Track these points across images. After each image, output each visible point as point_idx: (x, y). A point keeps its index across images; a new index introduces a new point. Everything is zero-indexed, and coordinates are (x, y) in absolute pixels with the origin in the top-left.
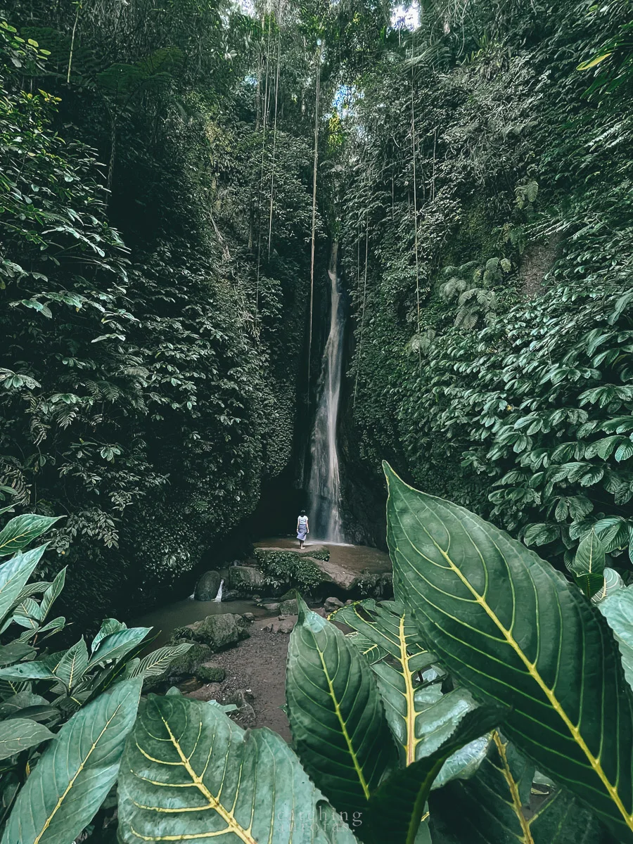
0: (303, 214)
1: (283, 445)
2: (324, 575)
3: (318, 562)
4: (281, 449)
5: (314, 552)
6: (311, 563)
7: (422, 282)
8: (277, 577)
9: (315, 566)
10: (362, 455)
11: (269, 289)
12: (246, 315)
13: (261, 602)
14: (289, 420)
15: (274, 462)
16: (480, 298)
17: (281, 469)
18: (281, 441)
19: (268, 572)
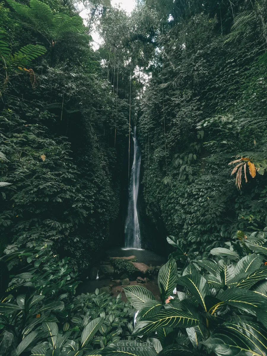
0: (125, 127)
1: (116, 209)
2: (136, 268)
3: (133, 263)
4: (115, 211)
5: (132, 259)
6: (131, 264)
7: (168, 158)
8: (119, 270)
9: (133, 265)
10: (147, 213)
11: (112, 152)
12: (104, 163)
13: (113, 280)
14: (118, 199)
15: (113, 216)
16: (187, 170)
17: (115, 218)
18: (115, 207)
19: (116, 268)
